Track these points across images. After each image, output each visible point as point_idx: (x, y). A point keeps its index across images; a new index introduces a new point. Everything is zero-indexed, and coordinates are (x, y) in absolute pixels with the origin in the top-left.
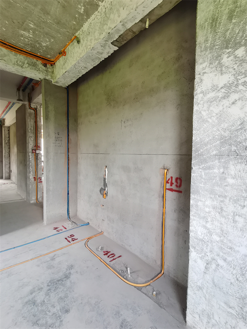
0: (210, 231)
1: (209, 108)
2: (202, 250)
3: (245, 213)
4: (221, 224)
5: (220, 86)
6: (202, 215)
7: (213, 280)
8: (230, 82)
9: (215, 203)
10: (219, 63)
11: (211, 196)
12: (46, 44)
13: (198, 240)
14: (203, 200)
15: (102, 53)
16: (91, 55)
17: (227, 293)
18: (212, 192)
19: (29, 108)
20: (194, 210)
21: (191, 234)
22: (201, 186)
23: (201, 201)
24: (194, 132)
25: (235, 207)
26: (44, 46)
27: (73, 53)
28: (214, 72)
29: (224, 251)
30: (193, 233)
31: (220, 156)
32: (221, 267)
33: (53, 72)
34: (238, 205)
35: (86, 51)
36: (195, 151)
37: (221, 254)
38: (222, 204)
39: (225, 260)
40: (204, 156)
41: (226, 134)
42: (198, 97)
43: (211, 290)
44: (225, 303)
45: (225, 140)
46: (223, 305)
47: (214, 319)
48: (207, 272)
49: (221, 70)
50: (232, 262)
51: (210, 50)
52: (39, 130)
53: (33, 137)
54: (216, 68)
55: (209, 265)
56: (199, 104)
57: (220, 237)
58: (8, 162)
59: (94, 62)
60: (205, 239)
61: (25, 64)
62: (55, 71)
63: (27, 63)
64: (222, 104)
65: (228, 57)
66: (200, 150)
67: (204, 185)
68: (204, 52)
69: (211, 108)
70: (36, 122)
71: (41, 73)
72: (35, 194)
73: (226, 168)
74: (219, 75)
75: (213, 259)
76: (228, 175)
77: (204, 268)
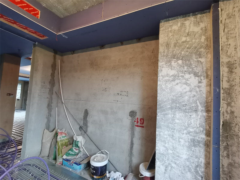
0: (167, 148)
2: (163, 160)
3: (184, 137)
4: (173, 143)
5: (171, 75)
6: (163, 140)
8: (175, 74)
9: (170, 133)
10: (170, 64)
11: (168, 129)
13: (161, 154)
14: (163, 131)
18: (168, 127)
20: (158, 137)
22: (162, 124)
24: (158, 95)
25: (179, 134)
28: (168, 68)
29: (175, 158)
30: (158, 151)
31: (171, 108)
34: (181, 133)
36: (159, 105)
38: (173, 133)
39: (175, 163)
40: (164, 108)
41: (174, 98)
42: (160, 78)
48: (166, 172)
49: (171, 68)
50: (179, 164)
51: (166, 57)
54: (169, 66)
55: (167, 168)
56: (160, 81)
57: (173, 151)
60: (165, 153)
64: (172, 83)
65: (174, 63)
66: (161, 105)
68: (163, 57)
73: (174, 114)
74: (170, 70)
75: (169, 164)
76: (176, 118)
77: (164, 170)
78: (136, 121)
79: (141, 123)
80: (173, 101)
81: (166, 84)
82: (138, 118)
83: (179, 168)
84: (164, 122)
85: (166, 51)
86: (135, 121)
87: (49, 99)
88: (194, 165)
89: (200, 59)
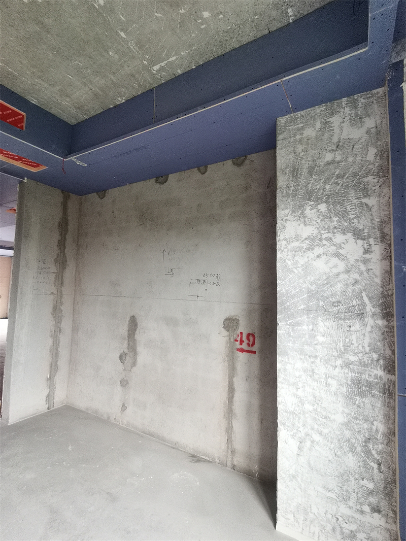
0: (302, 400)
2: (294, 425)
3: (337, 374)
4: (314, 389)
5: (304, 237)
6: (292, 380)
7: (309, 462)
8: (314, 235)
9: (306, 365)
10: (302, 213)
11: (301, 357)
13: (288, 413)
14: (292, 362)
17: (325, 474)
18: (302, 352)
20: (282, 376)
21: (280, 407)
22: (289, 346)
23: (290, 363)
24: (278, 282)
25: (327, 368)
28: (297, 221)
29: (319, 423)
30: (282, 406)
31: (308, 311)
32: (317, 442)
34: (329, 366)
36: (280, 303)
38: (313, 365)
39: (321, 433)
40: (292, 311)
41: (313, 288)
42: (281, 244)
43: (307, 475)
44: (324, 487)
45: (313, 294)
46: (321, 490)
47: (311, 513)
48: (301, 453)
49: (305, 221)
50: (329, 435)
51: (292, 197)
54: (299, 217)
55: (303, 444)
56: (282, 251)
57: (313, 405)
60: (296, 410)
64: (307, 255)
65: (311, 210)
66: (286, 303)
67: (292, 344)
68: (286, 198)
69: (296, 258)
73: (315, 324)
74: (302, 225)
75: (307, 435)
76: (318, 332)
77: (297, 449)
78: (239, 339)
79: (248, 344)
80: (312, 295)
81: (294, 256)
82: (241, 333)
83: (329, 445)
84: (294, 342)
85: (292, 184)
86: (236, 340)
87: (56, 296)
88: (361, 438)
89: (365, 200)
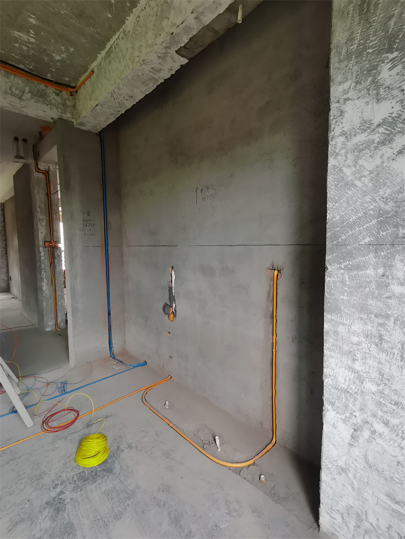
0: (361, 376)
1: (356, 162)
2: (346, 407)
4: (380, 363)
5: (376, 122)
6: (346, 348)
7: (366, 457)
8: (394, 115)
9: (369, 327)
11: (362, 316)
12: (60, 56)
13: (339, 390)
14: (348, 323)
15: (159, 71)
16: (140, 74)
17: (392, 478)
18: (363, 309)
19: (36, 171)
20: (331, 340)
21: (327, 381)
22: (343, 299)
23: (343, 324)
24: (329, 205)
26: (58, 61)
27: (109, 71)
28: (364, 97)
29: (385, 409)
30: (330, 380)
31: (377, 246)
32: (380, 435)
33: (74, 107)
35: (131, 67)
36: (331, 238)
37: (380, 413)
38: (382, 329)
39: (386, 424)
40: (349, 247)
41: (388, 208)
42: (336, 142)
43: (362, 473)
44: (388, 496)
45: (387, 218)
46: (384, 498)
47: (367, 521)
48: (355, 444)
50: (400, 427)
51: (356, 57)
52: (54, 208)
53: (45, 221)
54: (369, 90)
55: (359, 433)
56: (337, 154)
57: (378, 385)
58: (5, 262)
59: (145, 86)
60: (351, 389)
61: (25, 94)
62: (77, 105)
63: (30, 92)
66: (340, 237)
67: (348, 296)
68: (346, 62)
69: (361, 162)
70: (48, 195)
71: (55, 108)
72: (53, 316)
73: (388, 266)
74: (373, 102)
75: (366, 422)
76: (393, 279)
77: (349, 438)
80: (385, 219)
83: (399, 441)
84: (350, 294)
85: (358, 30)
